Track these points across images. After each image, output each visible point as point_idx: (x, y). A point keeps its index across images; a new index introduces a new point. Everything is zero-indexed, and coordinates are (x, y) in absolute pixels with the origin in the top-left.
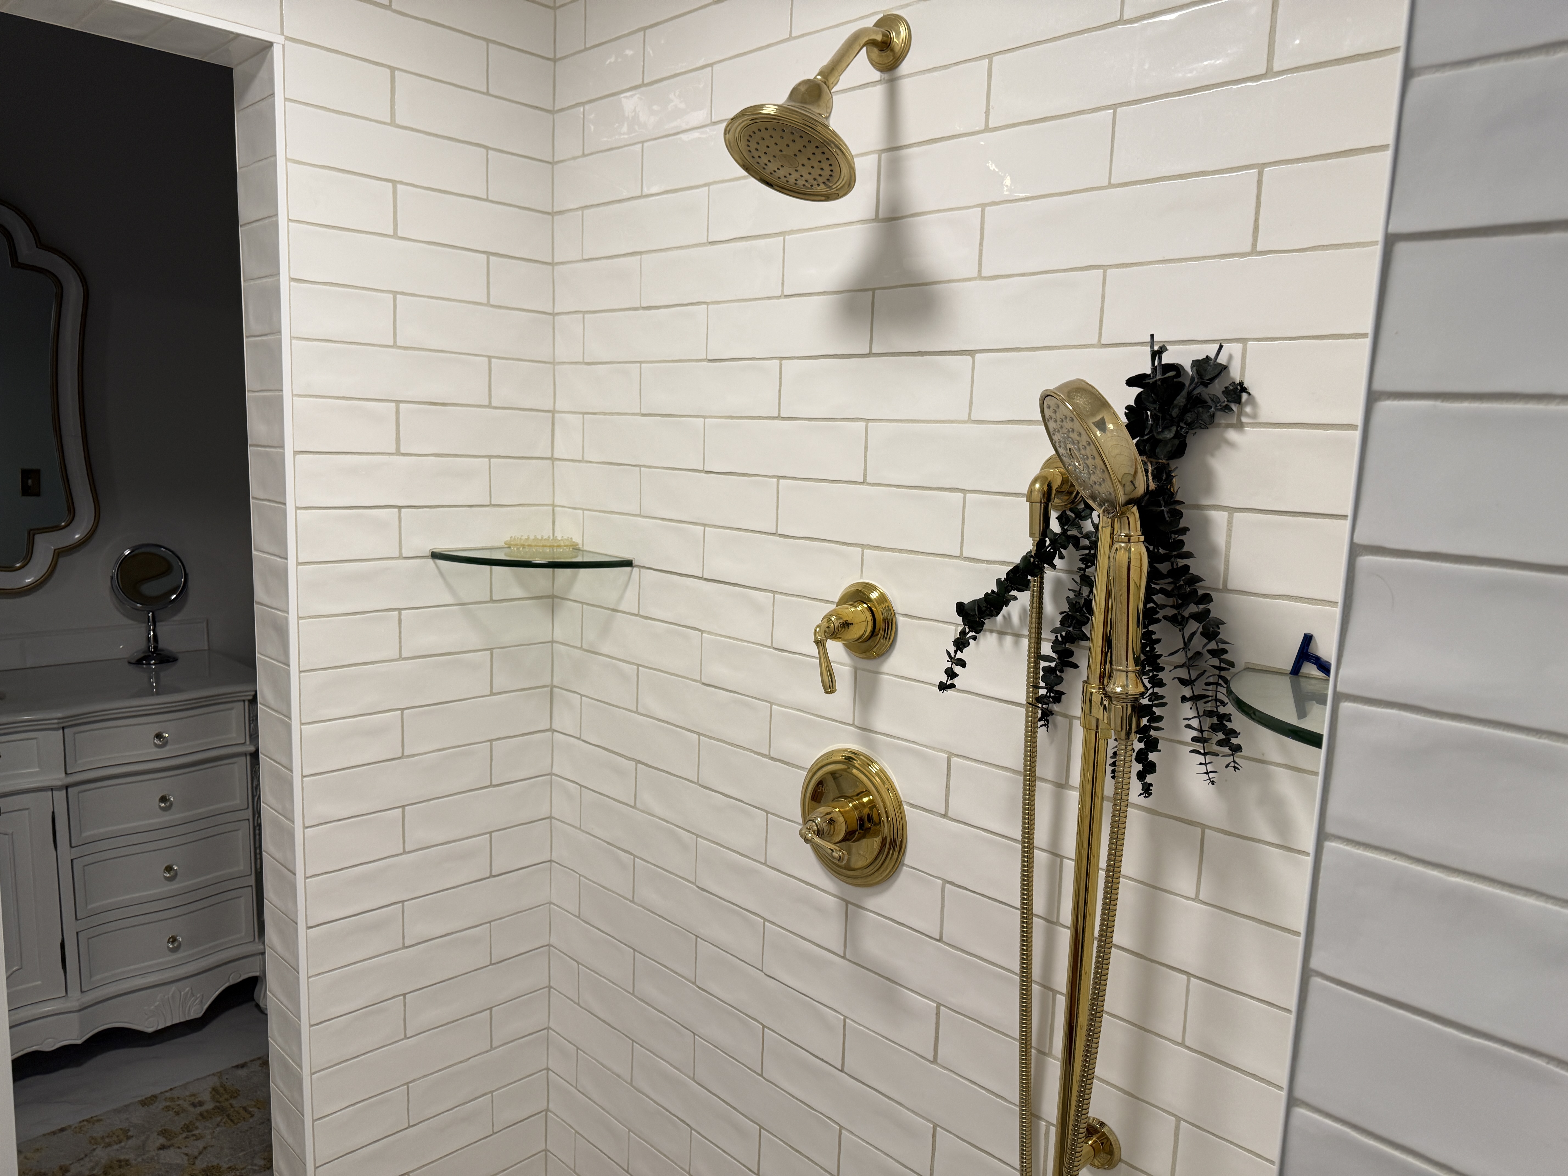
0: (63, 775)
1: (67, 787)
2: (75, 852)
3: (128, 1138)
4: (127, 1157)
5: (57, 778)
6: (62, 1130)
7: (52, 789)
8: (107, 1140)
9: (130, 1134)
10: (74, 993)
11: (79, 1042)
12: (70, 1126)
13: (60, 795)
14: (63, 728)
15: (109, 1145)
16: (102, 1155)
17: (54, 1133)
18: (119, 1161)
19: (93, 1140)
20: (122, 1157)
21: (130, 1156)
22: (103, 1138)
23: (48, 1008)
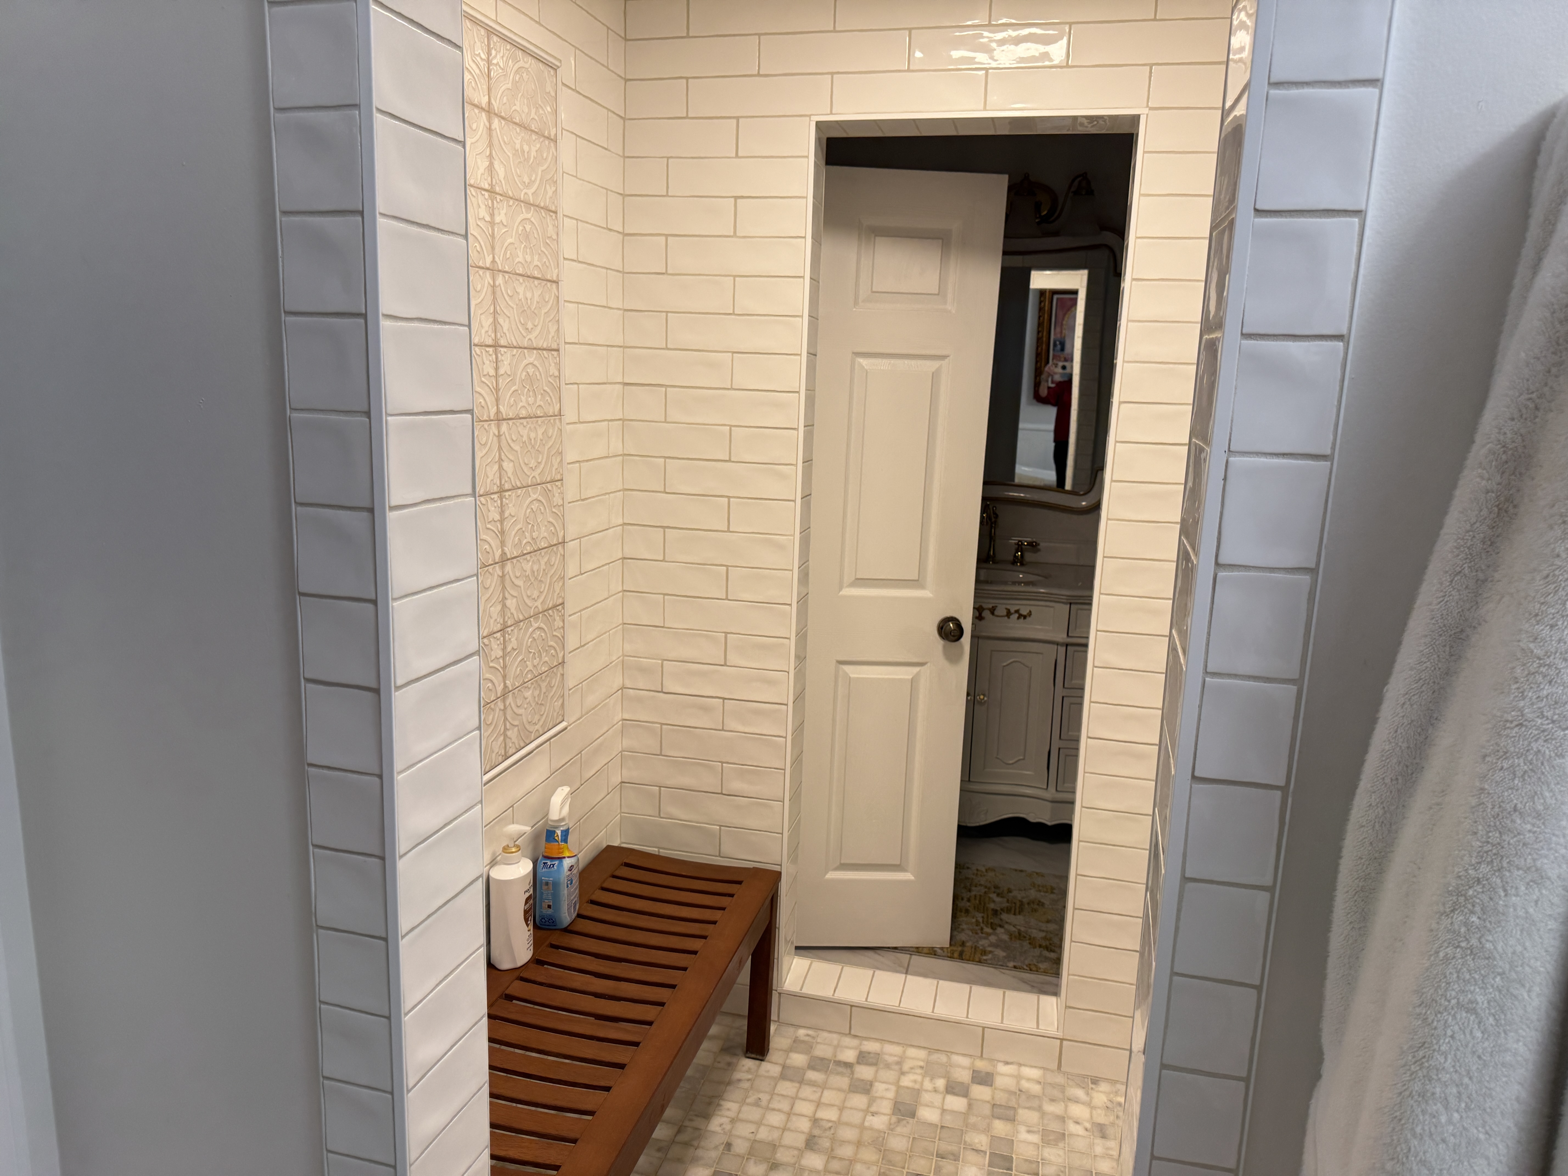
0: (1065, 636)
1: (1067, 645)
2: (1066, 692)
3: (1052, 893)
4: (1045, 902)
5: (1061, 637)
6: (1021, 871)
7: (1058, 644)
8: (1041, 888)
9: (1055, 891)
10: (1052, 789)
11: (1049, 824)
12: (1026, 871)
13: (1062, 650)
14: (1071, 604)
15: (1040, 891)
16: (1033, 894)
17: (1016, 870)
18: (1040, 901)
19: (1034, 885)
20: (1042, 900)
21: (1047, 902)
22: (1039, 886)
23: (1028, 791)
